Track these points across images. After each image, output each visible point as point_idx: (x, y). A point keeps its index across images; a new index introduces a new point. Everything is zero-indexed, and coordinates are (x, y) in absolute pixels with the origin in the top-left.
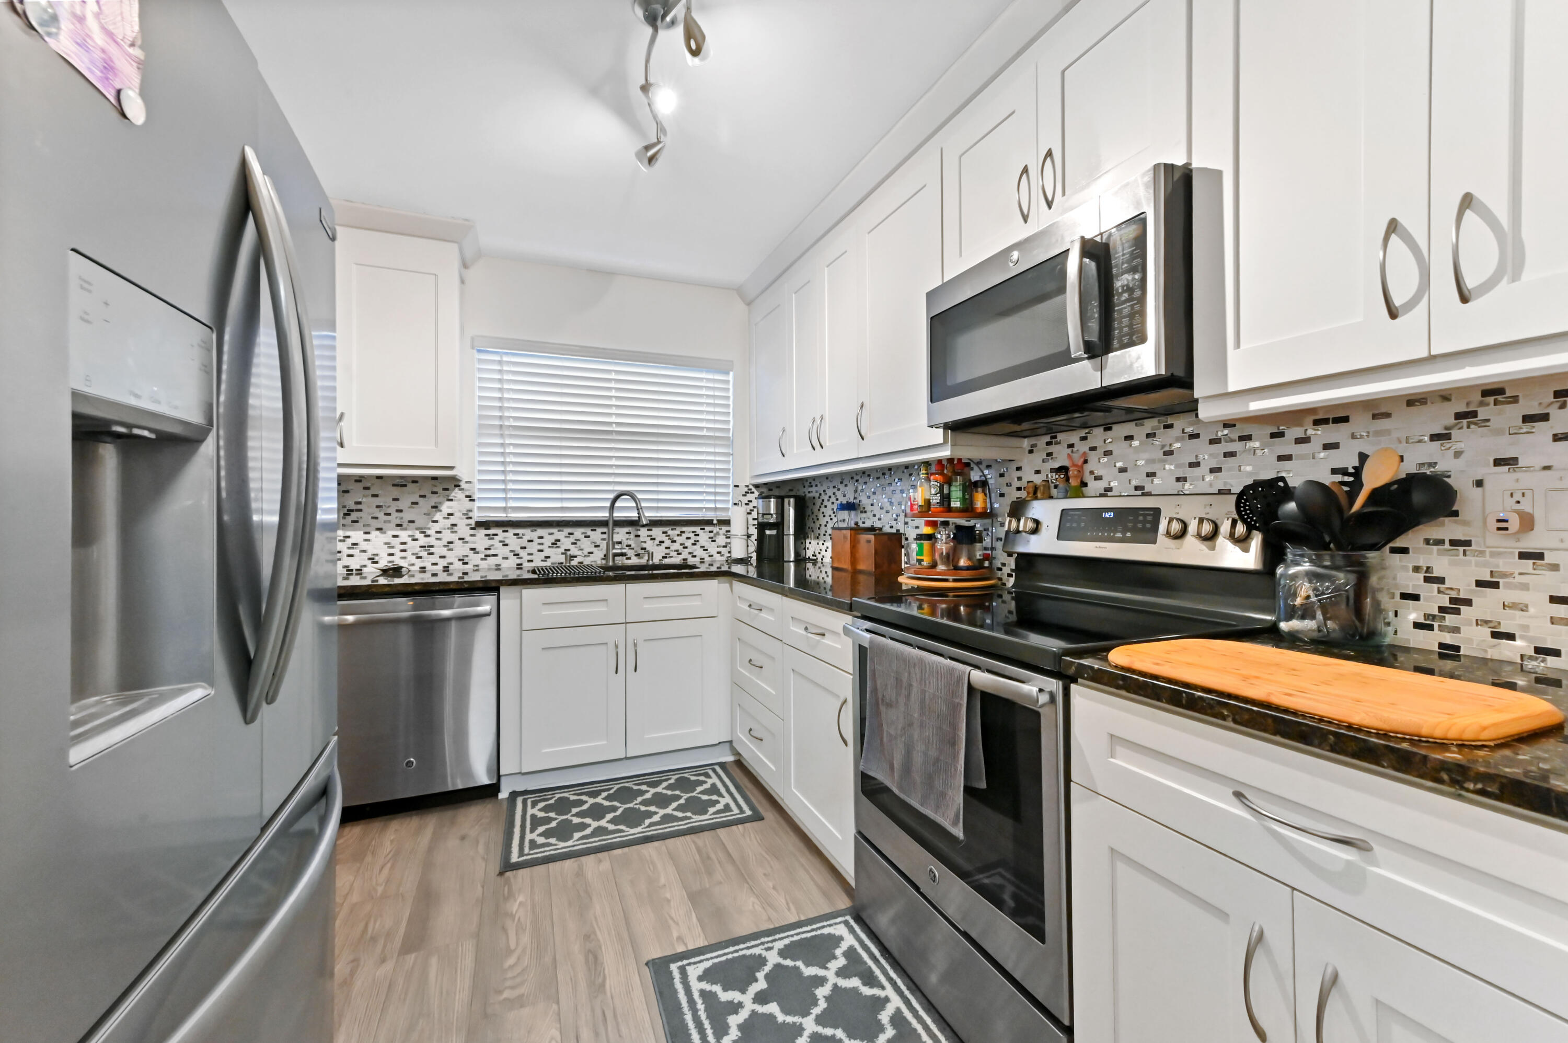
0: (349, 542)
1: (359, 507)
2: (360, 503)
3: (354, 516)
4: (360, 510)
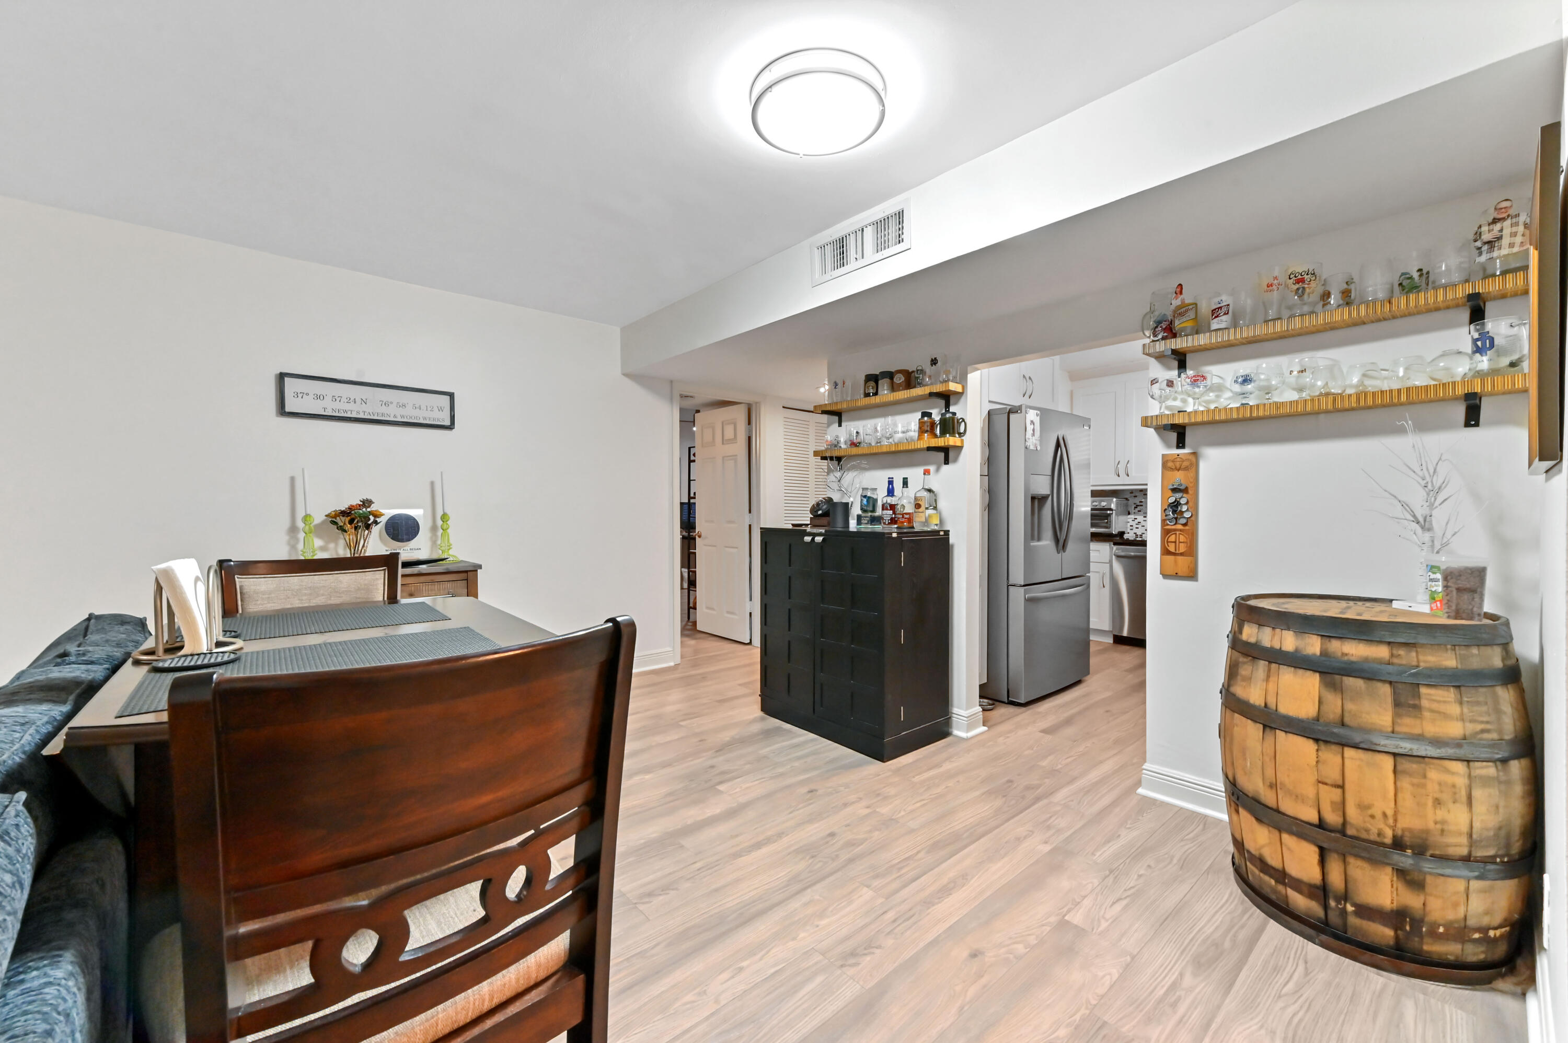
0: (1136, 521)
1: (1141, 504)
2: (1142, 502)
3: (1139, 508)
4: (1142, 506)
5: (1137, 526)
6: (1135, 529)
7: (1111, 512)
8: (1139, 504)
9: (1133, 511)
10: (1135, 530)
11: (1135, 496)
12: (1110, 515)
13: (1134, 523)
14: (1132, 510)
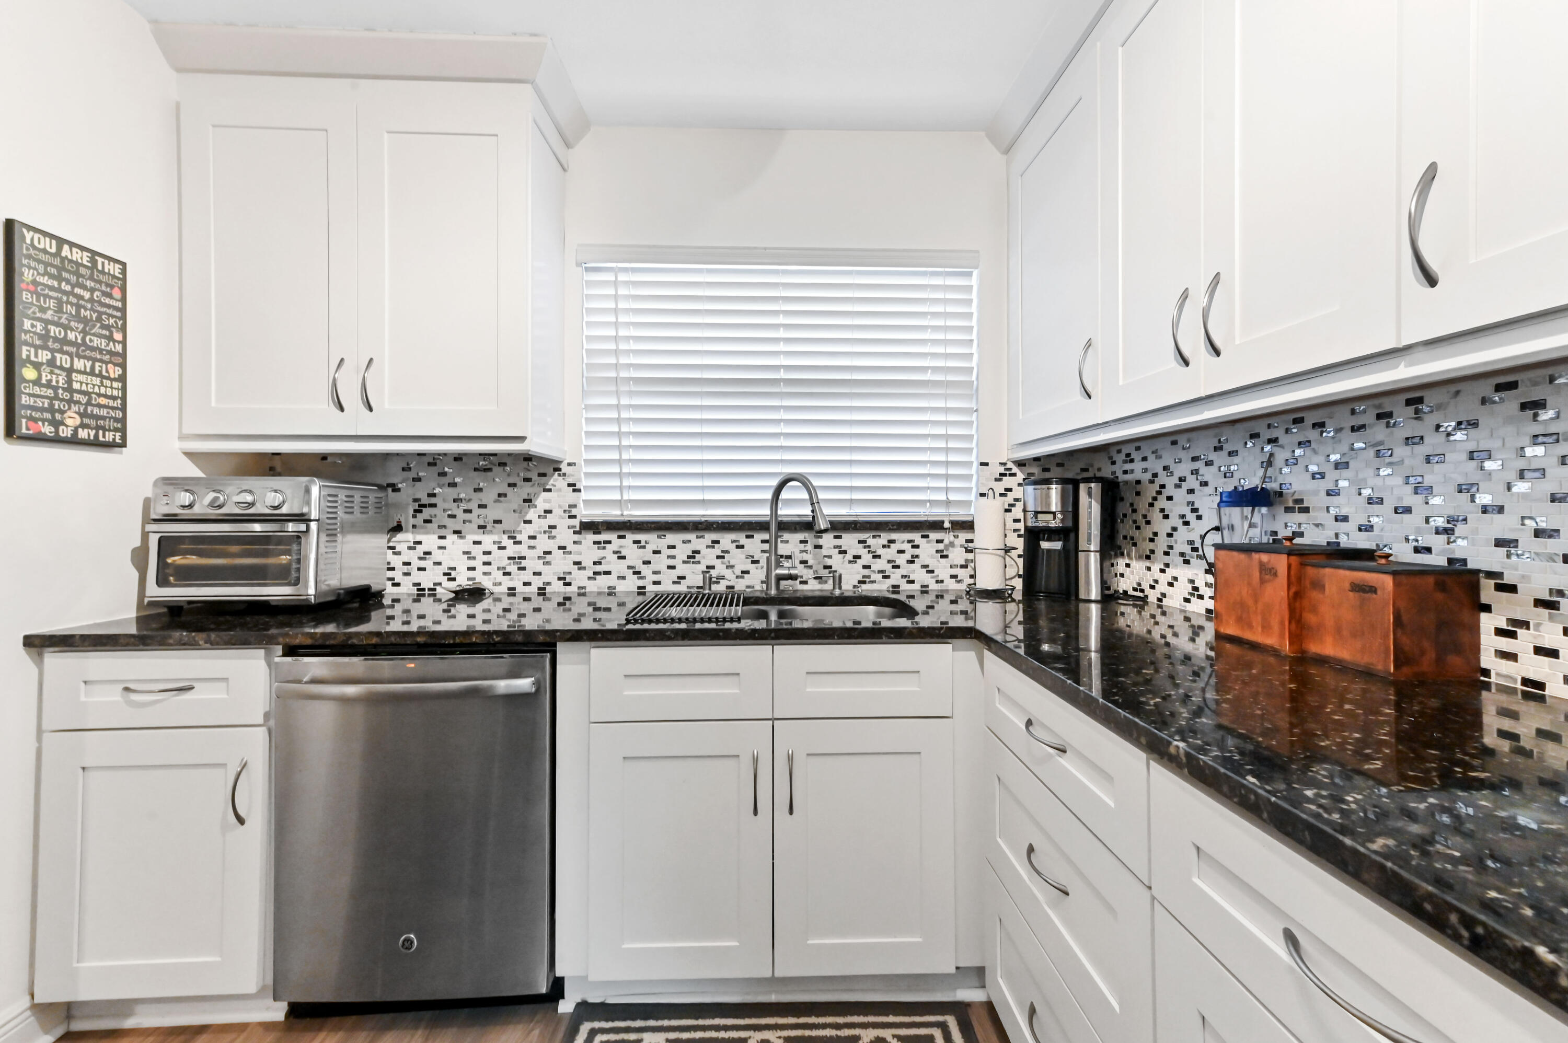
0: (420, 550)
1: (433, 501)
2: (434, 495)
3: (427, 513)
4: (434, 505)
5: (422, 564)
6: (415, 572)
7: (303, 527)
8: (425, 500)
9: (412, 521)
10: (417, 577)
11: (418, 479)
12: (298, 538)
13: (412, 556)
14: (407, 519)
